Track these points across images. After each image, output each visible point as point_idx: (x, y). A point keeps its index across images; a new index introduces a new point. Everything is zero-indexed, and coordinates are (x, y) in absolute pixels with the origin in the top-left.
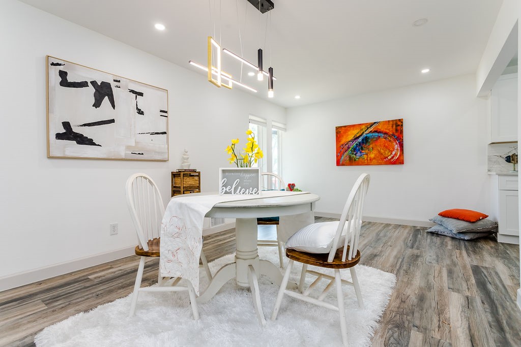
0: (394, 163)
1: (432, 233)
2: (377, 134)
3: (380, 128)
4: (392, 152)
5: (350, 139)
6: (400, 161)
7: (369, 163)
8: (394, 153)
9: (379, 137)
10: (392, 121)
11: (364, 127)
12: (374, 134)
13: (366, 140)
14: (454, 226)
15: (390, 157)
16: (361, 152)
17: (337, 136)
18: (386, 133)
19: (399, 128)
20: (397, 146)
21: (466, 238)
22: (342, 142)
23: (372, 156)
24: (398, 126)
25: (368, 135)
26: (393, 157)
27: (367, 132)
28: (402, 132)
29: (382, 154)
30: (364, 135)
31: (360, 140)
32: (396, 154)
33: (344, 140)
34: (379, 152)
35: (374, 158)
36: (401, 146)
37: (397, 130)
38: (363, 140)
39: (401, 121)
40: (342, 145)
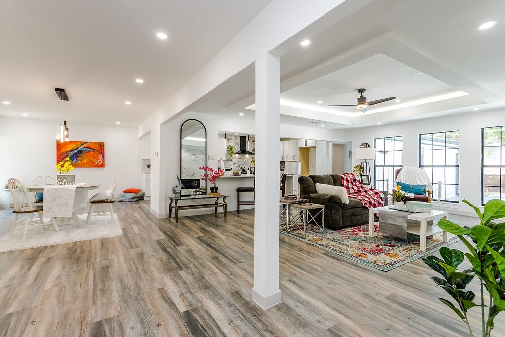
0: (99, 167)
1: (120, 201)
2: (88, 149)
3: (90, 145)
4: (97, 160)
5: (68, 150)
6: (102, 166)
7: (83, 166)
8: (99, 161)
9: (90, 151)
10: (98, 143)
11: (79, 143)
12: (86, 149)
13: (81, 152)
14: (130, 196)
15: (96, 163)
16: (77, 159)
17: (57, 147)
18: (94, 149)
19: (102, 147)
20: (101, 157)
21: (134, 200)
22: (62, 152)
23: (85, 162)
24: (101, 146)
25: (82, 149)
26: (98, 163)
27: (81, 147)
28: (103, 150)
29: (91, 161)
30: (80, 149)
31: (76, 151)
32: (100, 162)
33: (63, 150)
34: (90, 160)
35: (86, 163)
36: (103, 157)
37: (101, 148)
38: (78, 151)
39: (103, 143)
40: (62, 153)
